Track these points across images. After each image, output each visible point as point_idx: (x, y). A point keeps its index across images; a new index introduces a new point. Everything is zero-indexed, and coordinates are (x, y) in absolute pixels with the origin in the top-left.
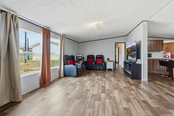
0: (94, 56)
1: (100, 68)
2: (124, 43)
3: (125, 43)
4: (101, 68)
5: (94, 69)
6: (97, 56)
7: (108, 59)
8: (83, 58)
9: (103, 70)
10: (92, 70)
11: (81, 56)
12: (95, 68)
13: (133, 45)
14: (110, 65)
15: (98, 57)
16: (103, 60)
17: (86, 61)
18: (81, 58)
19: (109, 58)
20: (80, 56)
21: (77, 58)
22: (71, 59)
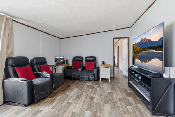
0: (82, 58)
1: (89, 78)
2: (127, 39)
3: (129, 38)
4: (92, 77)
5: (79, 79)
6: (86, 58)
7: (103, 63)
8: (67, 61)
9: (95, 81)
10: (77, 80)
11: (62, 57)
12: (82, 78)
13: (143, 39)
14: (105, 73)
15: (88, 59)
16: (95, 65)
17: (71, 65)
18: (62, 61)
19: (105, 61)
20: (61, 59)
21: (56, 61)
22: (36, 64)
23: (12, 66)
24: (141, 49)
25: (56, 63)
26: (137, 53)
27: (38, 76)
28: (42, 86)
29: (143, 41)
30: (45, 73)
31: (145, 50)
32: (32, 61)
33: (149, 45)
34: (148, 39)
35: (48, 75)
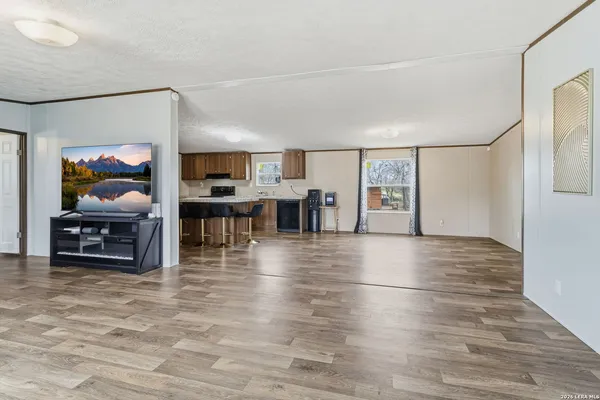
24: (99, 176)
26: (88, 183)
29: (105, 160)
31: (109, 177)
33: (121, 171)
34: (118, 161)
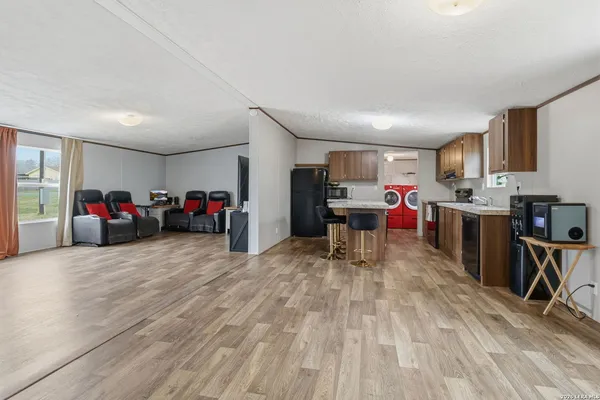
0: (204, 193)
5: (189, 231)
6: (211, 193)
8: (177, 200)
10: (186, 231)
11: (164, 192)
12: (193, 228)
15: (214, 195)
18: (164, 198)
20: (162, 194)
21: (152, 199)
22: (114, 201)
23: (81, 201)
25: (152, 202)
27: (115, 217)
28: (119, 228)
30: (124, 213)
32: (108, 196)
35: (130, 217)
